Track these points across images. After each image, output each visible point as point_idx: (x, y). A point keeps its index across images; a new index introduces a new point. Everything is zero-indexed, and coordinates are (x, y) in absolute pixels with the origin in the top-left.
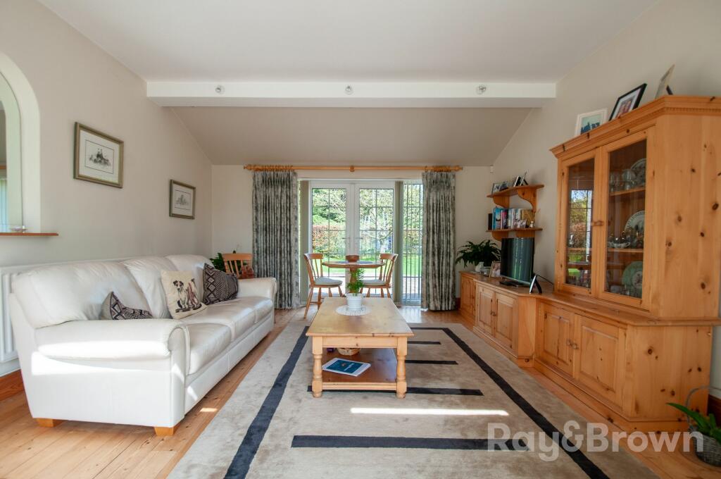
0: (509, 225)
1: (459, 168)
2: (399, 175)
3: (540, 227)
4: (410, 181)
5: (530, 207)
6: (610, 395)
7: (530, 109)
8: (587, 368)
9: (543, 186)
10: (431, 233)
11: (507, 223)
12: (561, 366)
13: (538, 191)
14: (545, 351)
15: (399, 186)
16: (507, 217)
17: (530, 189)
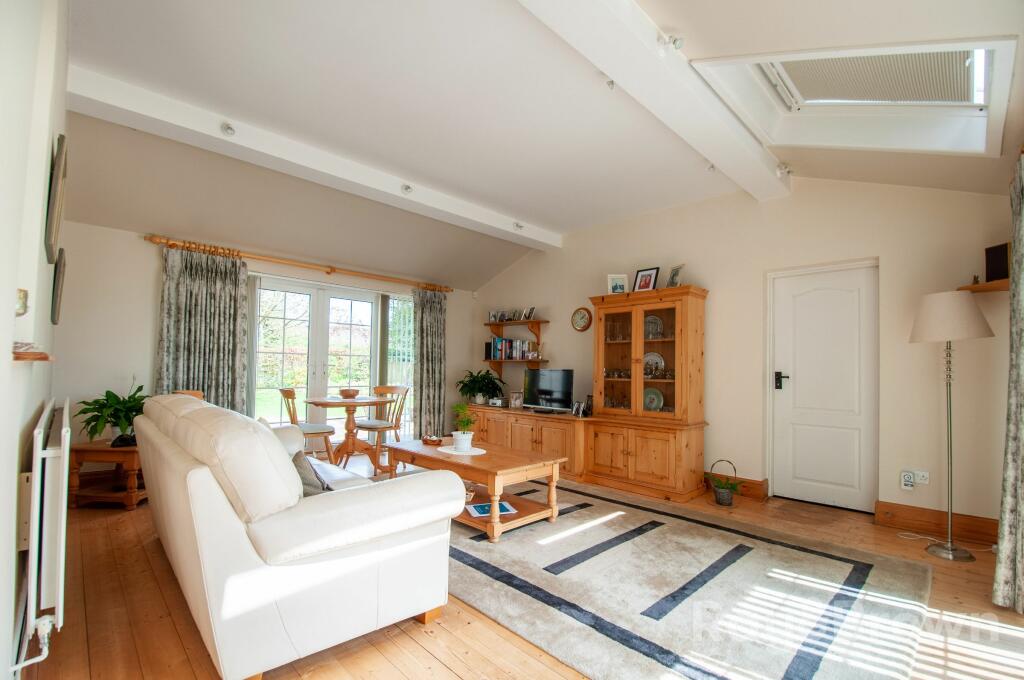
0: (514, 355)
1: (448, 289)
2: (384, 288)
3: (546, 358)
4: (397, 296)
5: (533, 338)
6: (664, 482)
7: (529, 249)
8: (642, 468)
9: (548, 322)
10: (425, 361)
11: (511, 352)
12: (615, 473)
13: (542, 326)
14: (597, 464)
15: (385, 299)
16: (511, 347)
17: (535, 323)
